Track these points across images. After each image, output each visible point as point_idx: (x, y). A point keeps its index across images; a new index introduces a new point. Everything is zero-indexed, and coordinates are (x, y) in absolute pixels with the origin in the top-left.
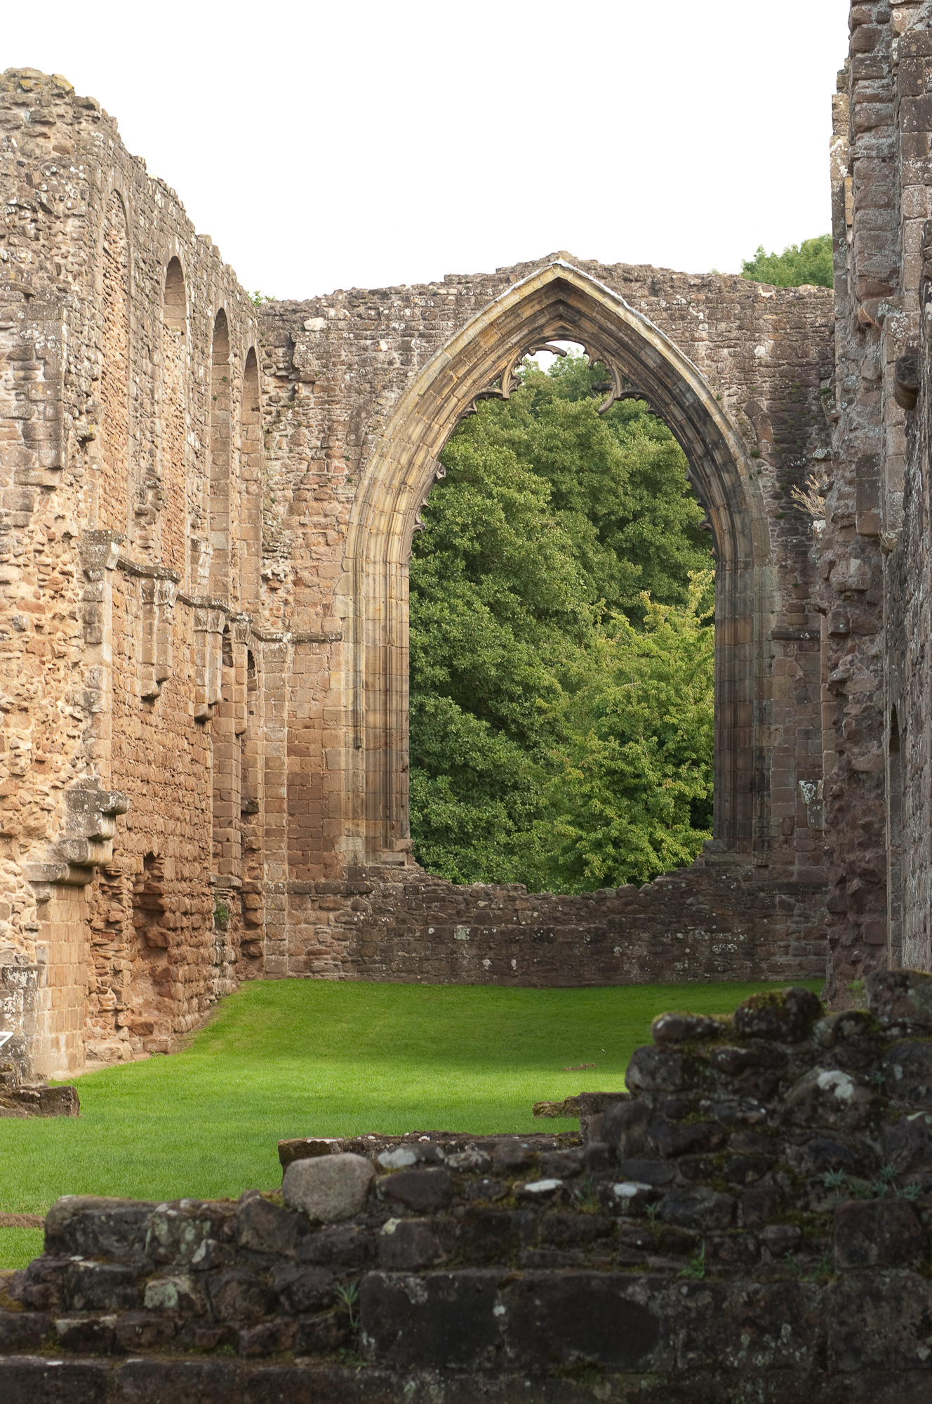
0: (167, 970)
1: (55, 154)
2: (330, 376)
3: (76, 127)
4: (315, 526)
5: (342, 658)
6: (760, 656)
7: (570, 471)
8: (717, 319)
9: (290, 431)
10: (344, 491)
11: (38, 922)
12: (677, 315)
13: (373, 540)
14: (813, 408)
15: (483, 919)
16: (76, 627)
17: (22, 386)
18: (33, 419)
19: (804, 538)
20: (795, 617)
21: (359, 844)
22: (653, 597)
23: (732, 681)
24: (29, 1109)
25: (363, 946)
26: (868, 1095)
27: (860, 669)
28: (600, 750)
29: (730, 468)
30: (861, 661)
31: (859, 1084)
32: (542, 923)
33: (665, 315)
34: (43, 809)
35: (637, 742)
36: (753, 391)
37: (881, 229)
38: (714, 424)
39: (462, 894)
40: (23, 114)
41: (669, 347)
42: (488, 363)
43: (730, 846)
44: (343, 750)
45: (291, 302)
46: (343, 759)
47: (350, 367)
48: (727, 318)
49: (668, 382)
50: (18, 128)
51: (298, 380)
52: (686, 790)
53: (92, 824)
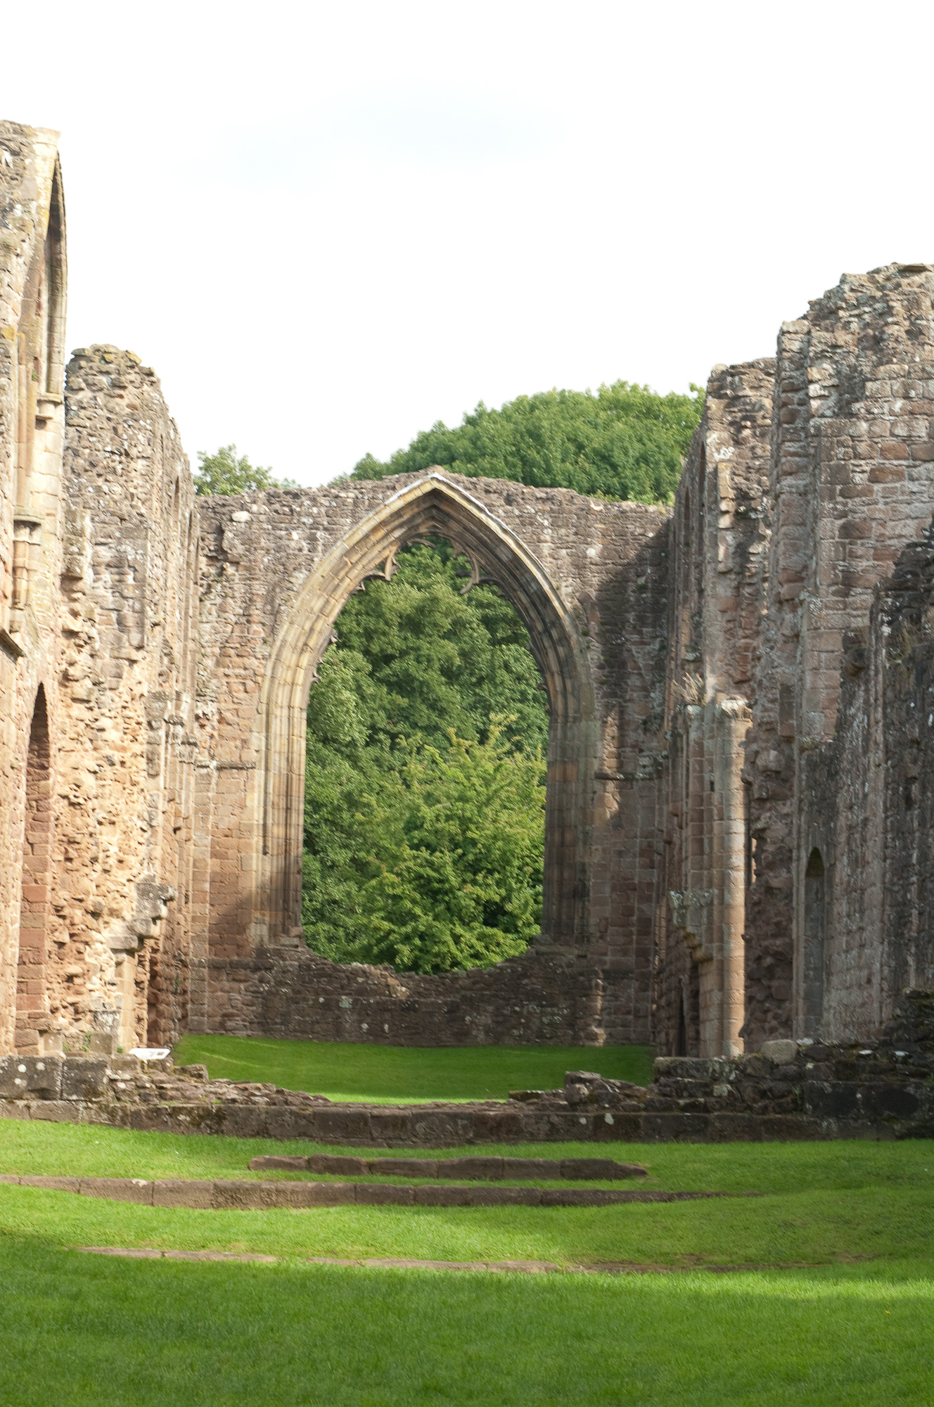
2: (252, 558)
3: (141, 389)
4: (237, 676)
5: (256, 783)
6: (585, 791)
8: (558, 526)
9: (219, 600)
10: (261, 650)
11: (116, 978)
12: (527, 521)
13: (281, 689)
14: (632, 598)
15: (362, 991)
17: (117, 586)
18: (125, 611)
19: (621, 700)
20: (613, 762)
21: (265, 930)
25: (267, 1011)
27: (775, 822)
29: (565, 643)
32: (409, 996)
33: (517, 521)
34: (121, 896)
35: (443, 853)
36: (584, 583)
38: (553, 608)
39: (344, 971)
40: (104, 380)
41: (520, 546)
42: (375, 552)
43: (555, 939)
44: (254, 855)
46: (254, 862)
47: (268, 552)
48: (566, 525)
49: (517, 573)
50: (101, 390)
51: (226, 560)
52: (482, 894)
53: (154, 907)
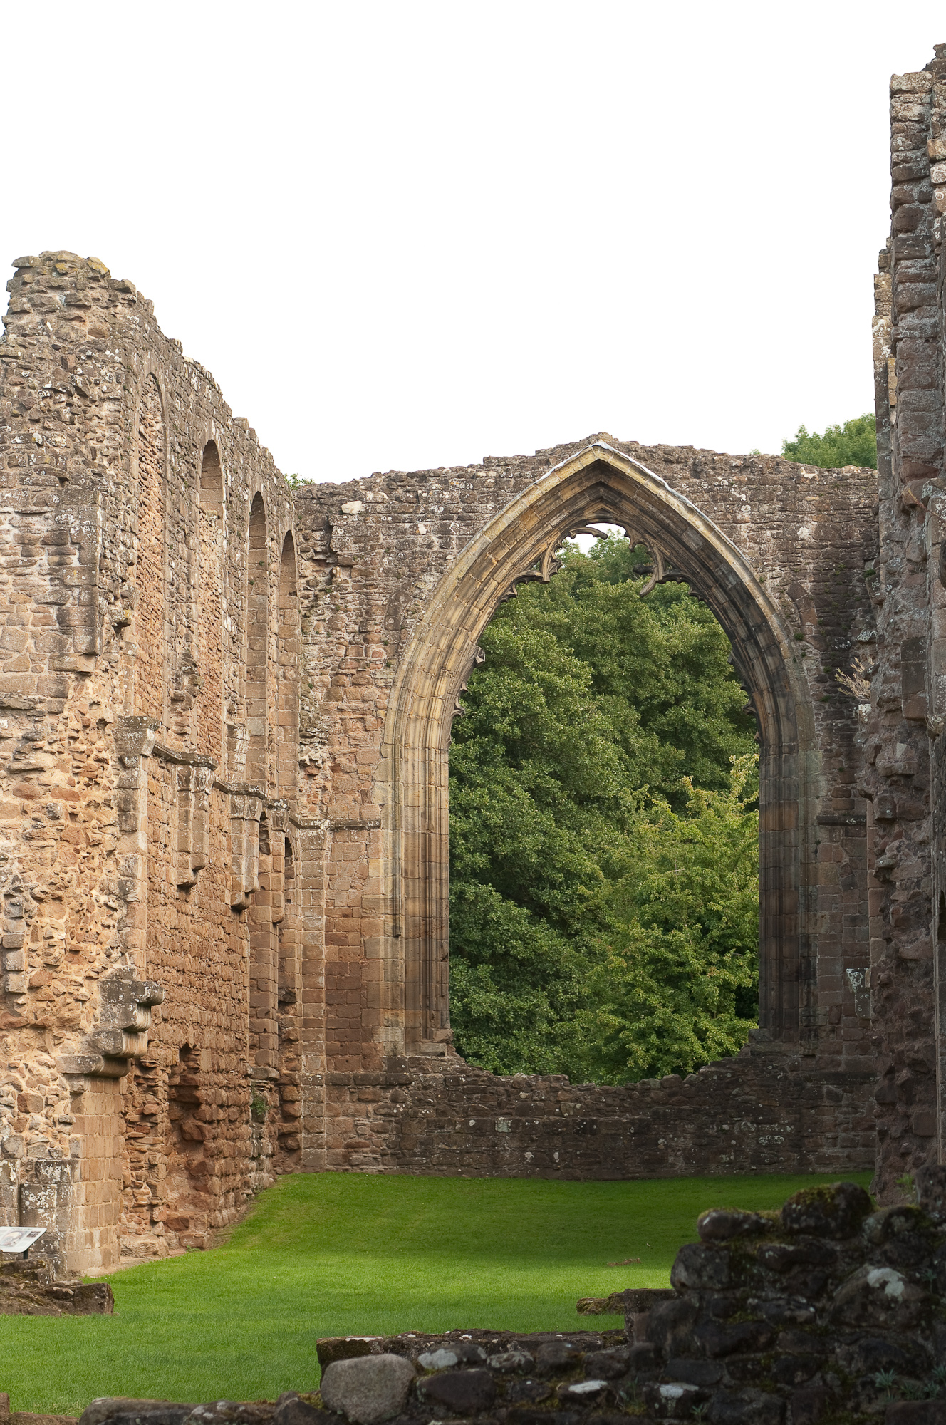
0: (203, 1164)
1: (91, 338)
2: (368, 559)
3: (112, 310)
4: (353, 711)
5: (380, 846)
6: (805, 841)
7: (610, 655)
8: (759, 501)
9: (328, 615)
10: (382, 676)
11: (71, 1115)
12: (719, 497)
13: (412, 725)
14: (858, 590)
15: (525, 1110)
16: (111, 815)
17: (57, 571)
18: (68, 605)
19: (849, 722)
20: (840, 802)
21: (399, 1035)
22: (695, 783)
23: (777, 868)
24: (62, 1306)
25: (402, 1139)
26: (919, 1293)
27: (907, 855)
28: (643, 937)
29: (774, 651)
30: (908, 847)
31: (910, 1281)
32: (585, 1115)
33: (706, 496)
34: (77, 1000)
35: (680, 929)
36: (796, 573)
37: (924, 409)
38: (758, 606)
39: (503, 1085)
40: (58, 297)
42: (528, 545)
43: (776, 1036)
44: (382, 939)
45: (328, 485)
46: (382, 947)
47: (388, 550)
48: (769, 499)
49: (710, 564)
50: (53, 311)
51: (336, 564)
52: (731, 978)
53: (127, 1015)
